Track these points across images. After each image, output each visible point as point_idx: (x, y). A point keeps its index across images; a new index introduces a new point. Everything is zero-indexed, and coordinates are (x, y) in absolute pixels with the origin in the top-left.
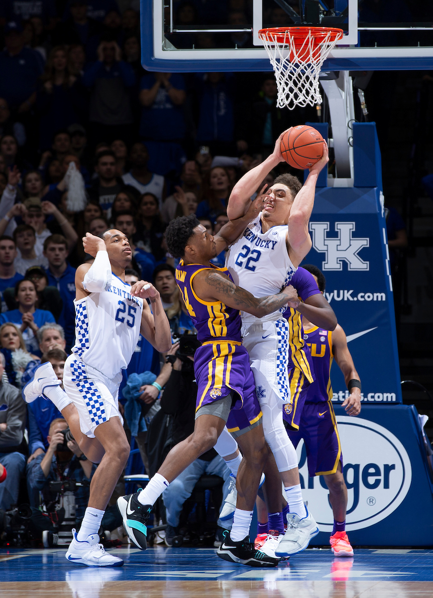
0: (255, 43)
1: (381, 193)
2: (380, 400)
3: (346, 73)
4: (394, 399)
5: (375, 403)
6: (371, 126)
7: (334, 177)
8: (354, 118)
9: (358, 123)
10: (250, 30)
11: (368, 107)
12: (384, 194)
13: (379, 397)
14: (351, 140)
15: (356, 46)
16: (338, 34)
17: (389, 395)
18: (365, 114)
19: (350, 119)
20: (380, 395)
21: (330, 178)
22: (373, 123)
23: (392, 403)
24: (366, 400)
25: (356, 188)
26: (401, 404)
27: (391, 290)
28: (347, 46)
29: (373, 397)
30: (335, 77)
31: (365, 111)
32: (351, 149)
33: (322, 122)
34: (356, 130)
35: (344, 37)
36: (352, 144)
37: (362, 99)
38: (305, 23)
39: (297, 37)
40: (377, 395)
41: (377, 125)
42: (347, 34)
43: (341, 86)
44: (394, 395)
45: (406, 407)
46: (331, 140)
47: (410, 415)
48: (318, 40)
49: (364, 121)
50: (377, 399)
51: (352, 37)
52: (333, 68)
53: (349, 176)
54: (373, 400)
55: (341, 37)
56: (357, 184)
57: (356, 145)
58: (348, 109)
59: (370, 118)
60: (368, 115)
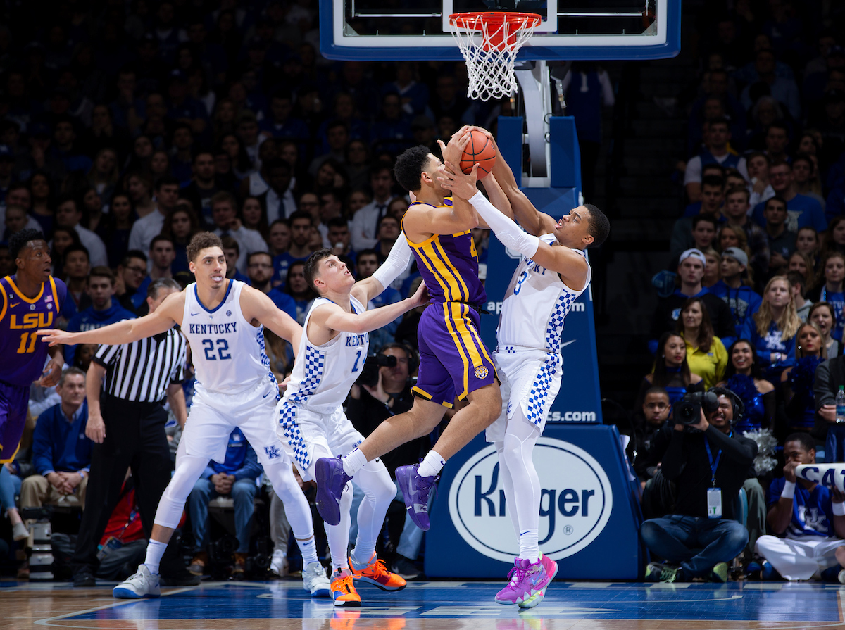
0: (445, 30)
1: (580, 193)
2: (579, 419)
3: (543, 62)
4: (594, 419)
5: (573, 423)
6: (570, 121)
7: (529, 176)
8: (550, 112)
9: (556, 118)
10: (439, 15)
11: (566, 100)
12: (583, 195)
13: (577, 416)
14: (548, 135)
15: (554, 33)
16: (535, 20)
17: (588, 414)
18: (562, 108)
19: (546, 113)
20: (579, 414)
21: (524, 177)
22: (572, 118)
23: (591, 423)
24: (563, 419)
25: (553, 189)
26: (601, 424)
27: (591, 299)
28: (544, 33)
29: (570, 416)
30: (531, 66)
31: (563, 104)
32: (548, 146)
33: (516, 116)
34: (553, 124)
35: (542, 23)
36: (548, 140)
37: (560, 91)
38: (499, 8)
39: (491, 23)
40: (575, 414)
41: (576, 120)
42: (545, 20)
43: (537, 76)
44: (593, 414)
45: (606, 427)
46: (526, 135)
47: (611, 436)
48: (514, 27)
49: (562, 115)
50: (575, 419)
51: (551, 24)
52: (529, 57)
53: (545, 175)
54: (570, 419)
55: (539, 23)
56: (554, 184)
57: (553, 141)
58: (545, 102)
59: (568, 111)
60: (566, 109)
